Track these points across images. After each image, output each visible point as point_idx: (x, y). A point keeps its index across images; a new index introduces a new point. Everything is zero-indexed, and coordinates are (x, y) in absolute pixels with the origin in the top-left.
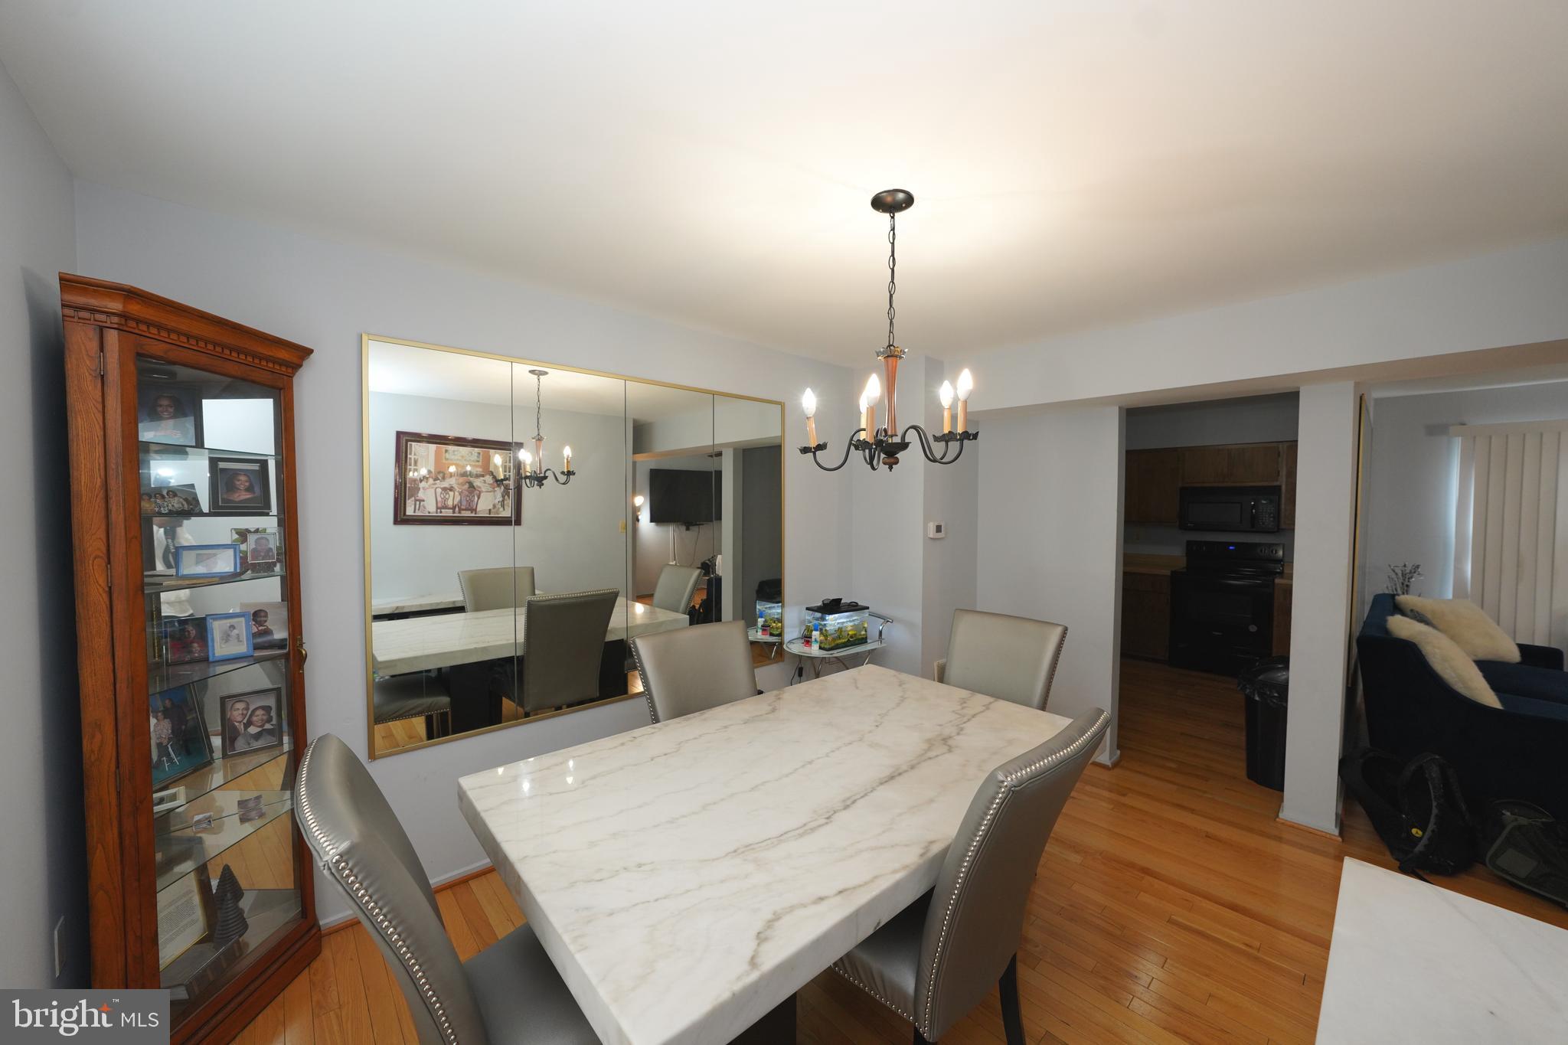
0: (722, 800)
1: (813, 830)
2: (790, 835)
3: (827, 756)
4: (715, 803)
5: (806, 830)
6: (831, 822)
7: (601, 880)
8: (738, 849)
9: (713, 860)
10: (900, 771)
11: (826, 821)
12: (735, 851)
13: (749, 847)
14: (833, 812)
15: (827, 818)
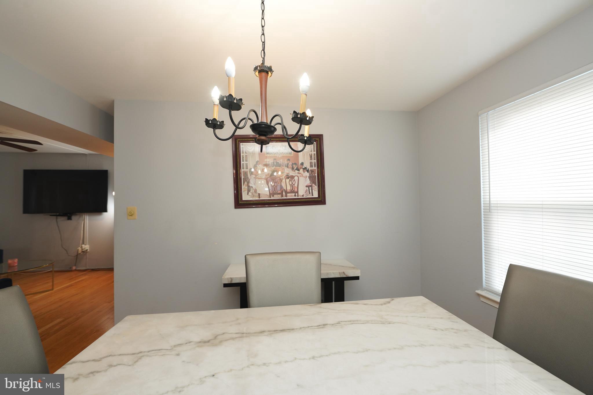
0: (390, 350)
1: (350, 321)
2: (362, 322)
3: (296, 359)
4: (395, 349)
5: (353, 322)
6: (339, 322)
7: (452, 329)
8: (388, 324)
9: (400, 323)
10: (269, 333)
11: (341, 323)
12: (390, 323)
13: (383, 323)
14: (334, 325)
15: (339, 323)
